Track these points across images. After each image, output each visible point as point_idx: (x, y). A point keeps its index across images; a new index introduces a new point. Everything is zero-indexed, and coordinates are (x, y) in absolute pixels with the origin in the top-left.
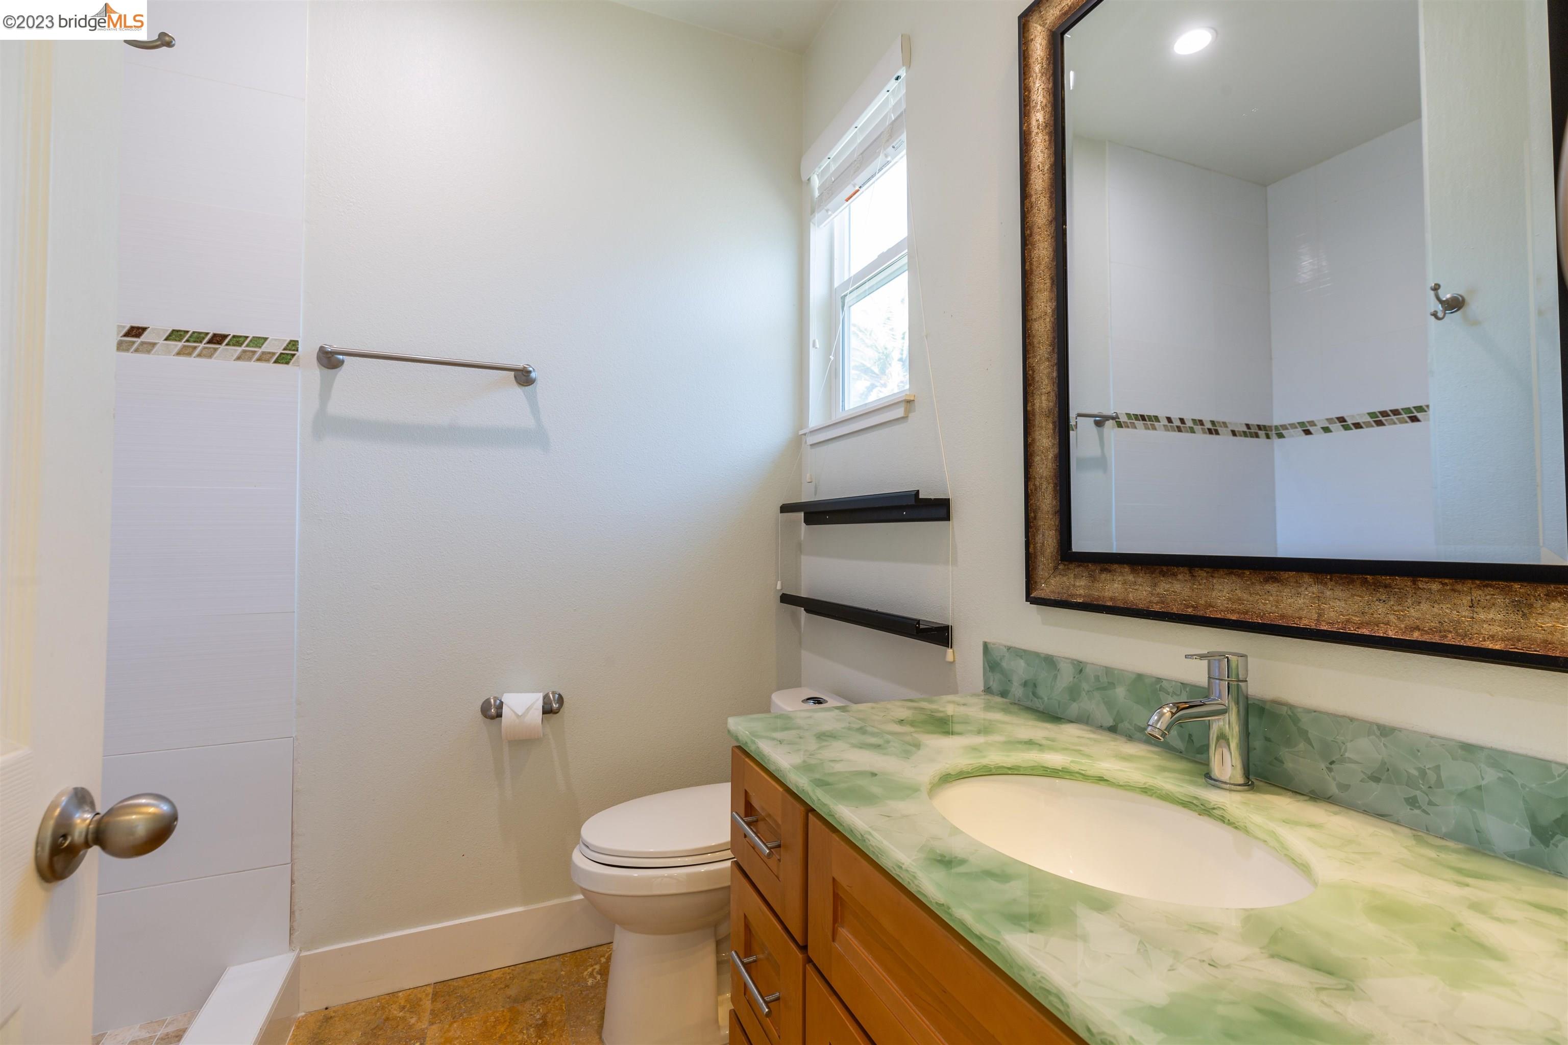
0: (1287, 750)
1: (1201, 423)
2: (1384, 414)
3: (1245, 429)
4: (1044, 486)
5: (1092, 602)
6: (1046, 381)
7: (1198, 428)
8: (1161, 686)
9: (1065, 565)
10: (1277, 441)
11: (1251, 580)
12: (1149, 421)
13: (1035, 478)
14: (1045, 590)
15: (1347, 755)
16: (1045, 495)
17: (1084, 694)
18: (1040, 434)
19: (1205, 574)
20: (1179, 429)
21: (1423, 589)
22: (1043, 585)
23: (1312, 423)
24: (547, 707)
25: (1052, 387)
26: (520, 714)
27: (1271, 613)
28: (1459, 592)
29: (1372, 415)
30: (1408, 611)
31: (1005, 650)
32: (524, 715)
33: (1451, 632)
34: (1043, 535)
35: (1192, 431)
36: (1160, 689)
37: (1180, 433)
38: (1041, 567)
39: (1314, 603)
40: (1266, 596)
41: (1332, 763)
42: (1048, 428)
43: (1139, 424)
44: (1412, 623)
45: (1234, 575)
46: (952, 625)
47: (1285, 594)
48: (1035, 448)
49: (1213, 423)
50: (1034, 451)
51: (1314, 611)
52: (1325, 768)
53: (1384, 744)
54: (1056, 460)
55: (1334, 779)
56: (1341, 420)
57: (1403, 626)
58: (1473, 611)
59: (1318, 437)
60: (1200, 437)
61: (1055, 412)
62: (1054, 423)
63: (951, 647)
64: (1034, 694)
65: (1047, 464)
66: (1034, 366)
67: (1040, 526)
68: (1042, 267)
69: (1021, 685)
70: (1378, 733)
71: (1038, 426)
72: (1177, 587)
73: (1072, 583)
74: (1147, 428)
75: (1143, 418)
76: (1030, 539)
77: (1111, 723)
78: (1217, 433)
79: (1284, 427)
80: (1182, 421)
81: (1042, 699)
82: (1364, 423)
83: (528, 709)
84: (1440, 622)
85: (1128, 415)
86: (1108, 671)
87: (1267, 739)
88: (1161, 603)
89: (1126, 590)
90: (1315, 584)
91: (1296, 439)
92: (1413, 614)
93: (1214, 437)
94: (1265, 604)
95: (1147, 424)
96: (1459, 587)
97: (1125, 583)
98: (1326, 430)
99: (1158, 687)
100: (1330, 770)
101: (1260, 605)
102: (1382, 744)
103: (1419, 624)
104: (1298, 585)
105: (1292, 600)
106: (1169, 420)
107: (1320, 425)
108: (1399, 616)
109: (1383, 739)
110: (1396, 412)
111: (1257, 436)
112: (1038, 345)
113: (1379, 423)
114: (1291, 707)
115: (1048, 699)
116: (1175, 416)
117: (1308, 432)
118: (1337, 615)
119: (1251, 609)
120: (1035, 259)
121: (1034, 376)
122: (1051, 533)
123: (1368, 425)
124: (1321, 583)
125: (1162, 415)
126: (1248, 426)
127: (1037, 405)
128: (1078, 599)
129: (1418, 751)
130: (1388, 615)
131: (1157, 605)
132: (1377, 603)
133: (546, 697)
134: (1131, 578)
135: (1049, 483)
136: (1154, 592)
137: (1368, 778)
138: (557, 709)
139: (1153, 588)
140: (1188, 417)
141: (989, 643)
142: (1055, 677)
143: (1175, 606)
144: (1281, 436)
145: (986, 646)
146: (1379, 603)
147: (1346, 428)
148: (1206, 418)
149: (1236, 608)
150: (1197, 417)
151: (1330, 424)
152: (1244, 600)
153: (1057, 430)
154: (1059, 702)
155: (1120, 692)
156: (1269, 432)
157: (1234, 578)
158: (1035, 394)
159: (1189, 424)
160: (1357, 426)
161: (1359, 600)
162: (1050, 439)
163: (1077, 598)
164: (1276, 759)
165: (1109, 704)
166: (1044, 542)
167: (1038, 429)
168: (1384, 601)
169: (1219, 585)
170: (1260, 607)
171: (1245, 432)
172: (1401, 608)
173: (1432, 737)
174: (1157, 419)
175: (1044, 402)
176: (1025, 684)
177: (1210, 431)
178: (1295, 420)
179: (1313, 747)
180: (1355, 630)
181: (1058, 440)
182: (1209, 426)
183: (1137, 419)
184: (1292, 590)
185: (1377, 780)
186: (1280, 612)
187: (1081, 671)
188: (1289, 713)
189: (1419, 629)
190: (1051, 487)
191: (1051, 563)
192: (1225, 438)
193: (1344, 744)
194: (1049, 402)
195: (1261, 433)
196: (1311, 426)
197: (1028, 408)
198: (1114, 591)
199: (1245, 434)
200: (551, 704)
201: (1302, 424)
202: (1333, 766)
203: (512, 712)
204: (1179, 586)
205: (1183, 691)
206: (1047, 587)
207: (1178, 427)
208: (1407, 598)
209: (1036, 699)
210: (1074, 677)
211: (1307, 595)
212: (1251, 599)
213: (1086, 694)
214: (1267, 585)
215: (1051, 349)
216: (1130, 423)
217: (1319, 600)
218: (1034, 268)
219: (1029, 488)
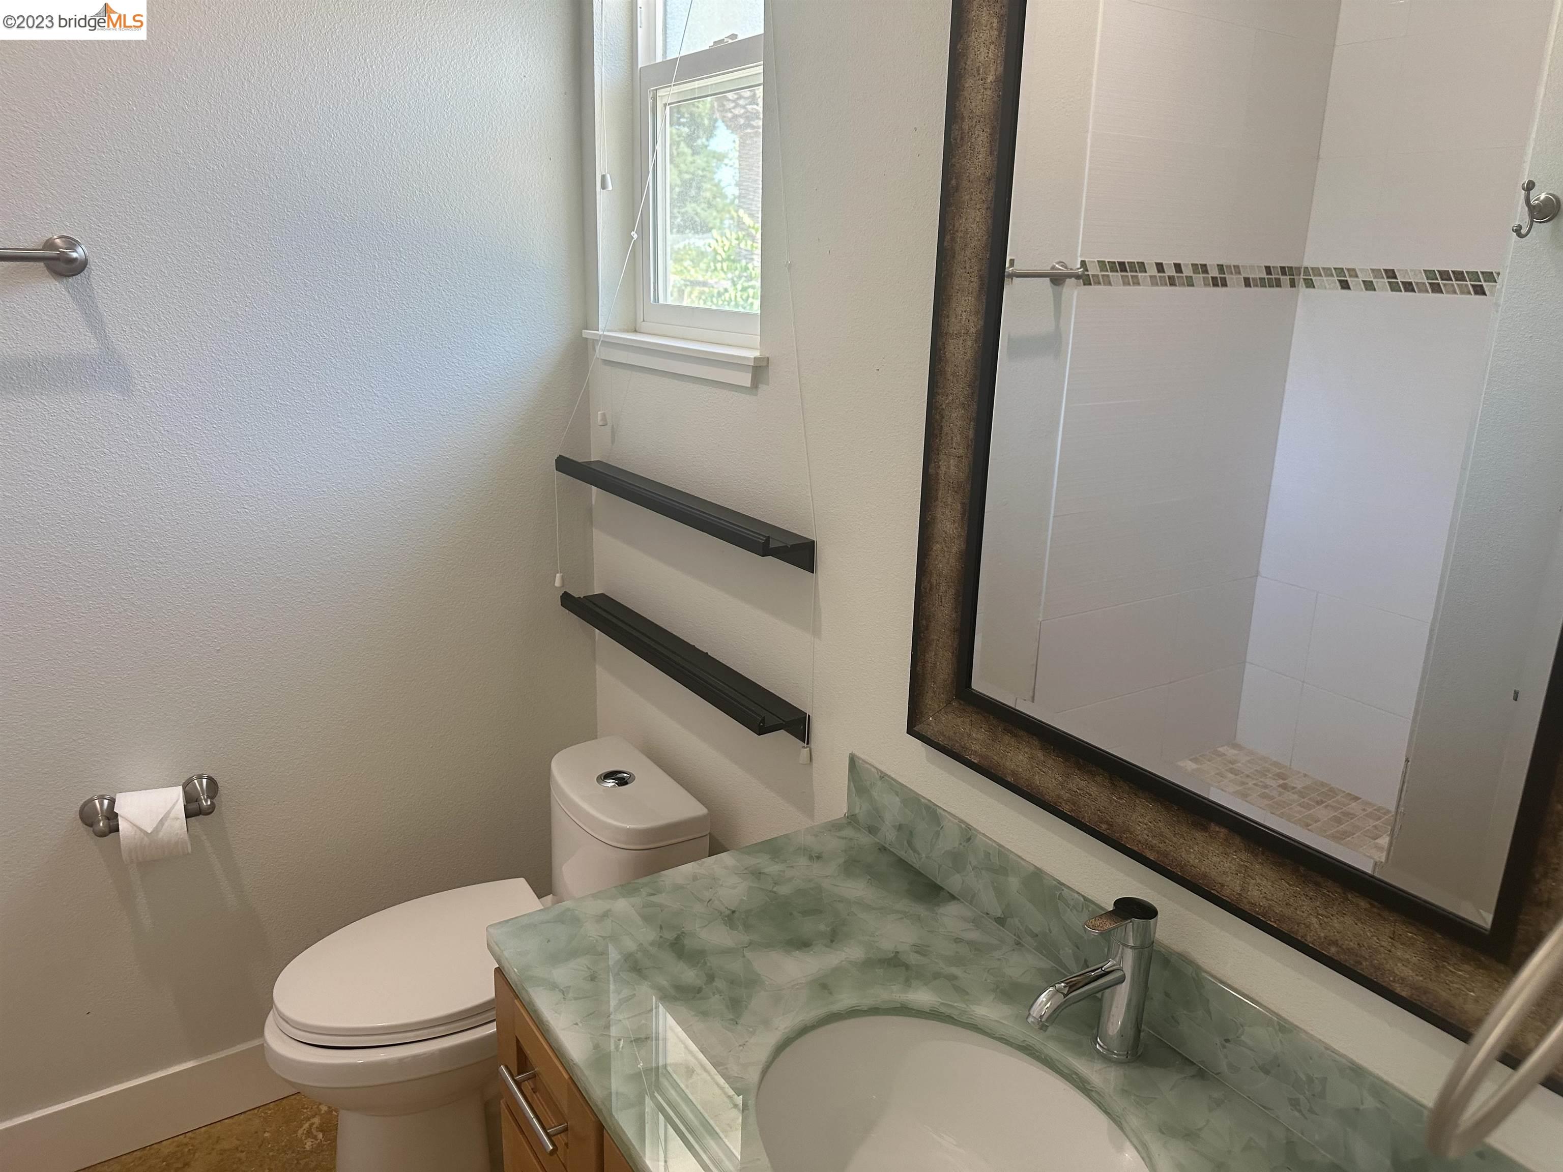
0: (1185, 1012)
1: (1204, 268)
2: (1445, 275)
3: (1264, 275)
4: (943, 589)
5: (989, 770)
6: (958, 438)
7: (1199, 278)
8: (1061, 893)
9: (960, 704)
10: (1302, 290)
11: (1178, 817)
12: (1131, 271)
13: (931, 574)
14: (931, 724)
15: (1243, 1038)
16: (943, 600)
17: (969, 868)
18: (943, 513)
19: (1127, 788)
20: (1172, 282)
21: (1352, 902)
22: (931, 719)
23: (1353, 273)
24: (194, 806)
25: (966, 450)
26: (149, 832)
27: (1192, 866)
28: (1385, 919)
29: (1429, 274)
30: (1331, 919)
31: (877, 777)
32: (156, 830)
33: (1366, 959)
34: (936, 654)
35: (1190, 283)
36: (1059, 897)
37: (1173, 288)
38: (930, 694)
39: (1240, 872)
40: (1191, 843)
41: (1227, 1041)
42: (956, 509)
43: (1116, 276)
44: (1332, 934)
45: (1161, 804)
46: (811, 715)
47: (1212, 849)
48: (935, 531)
49: (1221, 268)
50: (933, 535)
51: (1238, 882)
52: (1219, 1044)
53: (1280, 1040)
54: (961, 559)
55: (1226, 1057)
56: (1390, 274)
57: (1322, 935)
58: (1393, 945)
59: (1357, 293)
60: (1202, 293)
61: (966, 490)
62: (963, 504)
63: (808, 744)
64: (910, 843)
65: (948, 559)
66: (943, 409)
67: (933, 640)
68: (968, 252)
69: (894, 826)
70: (1277, 1028)
71: (942, 501)
72: (1094, 790)
73: (967, 730)
74: (1126, 283)
75: (1122, 266)
76: (919, 654)
77: (999, 914)
78: (1224, 284)
79: (1317, 271)
80: (1178, 267)
81: (919, 854)
82: (1417, 283)
83: (161, 820)
84: (1358, 944)
85: (1102, 264)
86: (1002, 852)
87: (1167, 994)
88: (1072, 804)
89: (1032, 768)
90: (1245, 851)
91: (1328, 290)
92: (1336, 925)
93: (1220, 290)
94: (1188, 852)
95: (1127, 276)
96: (1386, 914)
97: (1032, 758)
98: (1369, 286)
99: (1058, 893)
100: (1224, 1047)
101: (1183, 851)
102: (1278, 1040)
103: (1338, 938)
104: (1228, 844)
105: (1218, 860)
106: (1160, 267)
107: (1362, 277)
108: (1321, 922)
109: (1280, 1035)
110: (1459, 276)
111: (1278, 284)
112: (951, 378)
113: (1436, 289)
114: (1198, 968)
115: (926, 857)
116: (1168, 261)
117: (1345, 285)
118: (1261, 896)
119: (1172, 853)
120: (959, 234)
121: (942, 424)
122: (946, 654)
123: (1422, 289)
124: (1252, 852)
125: (1150, 261)
126: (1268, 270)
127: (943, 469)
128: (972, 756)
129: (1311, 1059)
130: (1311, 916)
131: (1066, 804)
132: (1303, 898)
133: (187, 787)
134: (1040, 755)
135: (950, 587)
136: (1065, 784)
137: (1259, 1067)
138: (208, 809)
139: (1064, 778)
140: (1186, 261)
141: (859, 758)
142: (937, 834)
143: (1088, 814)
144: (1310, 284)
145: (853, 761)
146: (1305, 899)
147: (1394, 287)
148: (1212, 262)
149: (1156, 844)
150: (1199, 262)
151: (1375, 277)
152: (1167, 838)
153: (966, 517)
154: (940, 866)
155: (1014, 883)
156: (1296, 277)
157: (1159, 807)
158: (941, 451)
159: (1187, 272)
160: (1409, 287)
161: (1286, 887)
162: (956, 525)
163: (971, 754)
164: (1173, 1017)
165: (1000, 892)
166: (936, 663)
167: (941, 504)
168: (1311, 899)
169: (1142, 808)
170: (1183, 854)
171: (1262, 279)
172: (1325, 913)
173: (1327, 1049)
174: (1142, 267)
175: (952, 468)
176: (900, 828)
177: (1215, 282)
178: (1332, 265)
179: (1211, 1019)
180: (1275, 922)
181: (966, 532)
182: (1214, 273)
183: (1113, 270)
184: (1221, 847)
185: (1267, 1072)
186: (1203, 869)
187: (969, 839)
188: (1194, 975)
189: (1337, 944)
190: (952, 591)
191: (943, 693)
192: (1235, 292)
193: (1242, 1026)
194: (959, 471)
195: (1285, 279)
196: (1350, 276)
197: (930, 470)
198: (1018, 764)
199: (1262, 283)
200: (197, 800)
201: (1340, 271)
202: (1227, 1044)
203: (135, 828)
204: (1095, 789)
205: (1085, 909)
206: (935, 723)
207: (1171, 278)
208: (1334, 904)
209: (911, 852)
210: (961, 844)
211: (1235, 859)
212: (1175, 840)
213: (973, 869)
214: (1194, 830)
215: (970, 391)
216: (1103, 276)
217: (1245, 870)
218: (957, 248)
219: (922, 585)
